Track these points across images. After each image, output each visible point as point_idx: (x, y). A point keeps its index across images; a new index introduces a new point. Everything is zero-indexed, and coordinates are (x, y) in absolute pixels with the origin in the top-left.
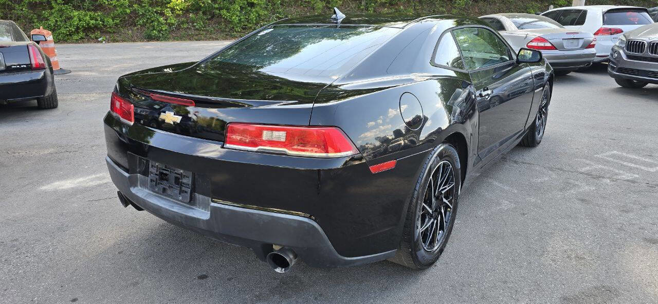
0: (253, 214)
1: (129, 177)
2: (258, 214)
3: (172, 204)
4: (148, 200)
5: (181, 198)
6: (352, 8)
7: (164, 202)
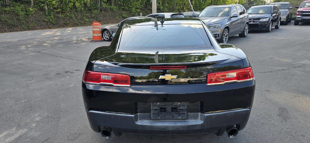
0: (227, 114)
1: (135, 116)
2: (229, 113)
3: (175, 123)
4: (154, 125)
5: (180, 118)
6: (41, 14)
7: (167, 123)
